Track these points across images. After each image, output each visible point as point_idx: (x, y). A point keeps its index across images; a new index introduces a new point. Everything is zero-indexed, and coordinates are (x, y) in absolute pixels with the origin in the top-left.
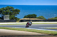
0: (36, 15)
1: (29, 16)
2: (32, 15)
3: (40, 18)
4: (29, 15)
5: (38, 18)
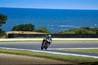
0: (34, 26)
1: (21, 28)
2: (26, 26)
3: (41, 32)
4: (21, 25)
5: (37, 32)
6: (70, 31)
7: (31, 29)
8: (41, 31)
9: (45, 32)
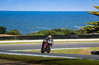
5: (8, 34)
6: (39, 32)
7: (2, 32)
8: (13, 34)
9: (16, 34)
